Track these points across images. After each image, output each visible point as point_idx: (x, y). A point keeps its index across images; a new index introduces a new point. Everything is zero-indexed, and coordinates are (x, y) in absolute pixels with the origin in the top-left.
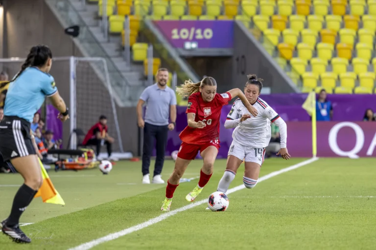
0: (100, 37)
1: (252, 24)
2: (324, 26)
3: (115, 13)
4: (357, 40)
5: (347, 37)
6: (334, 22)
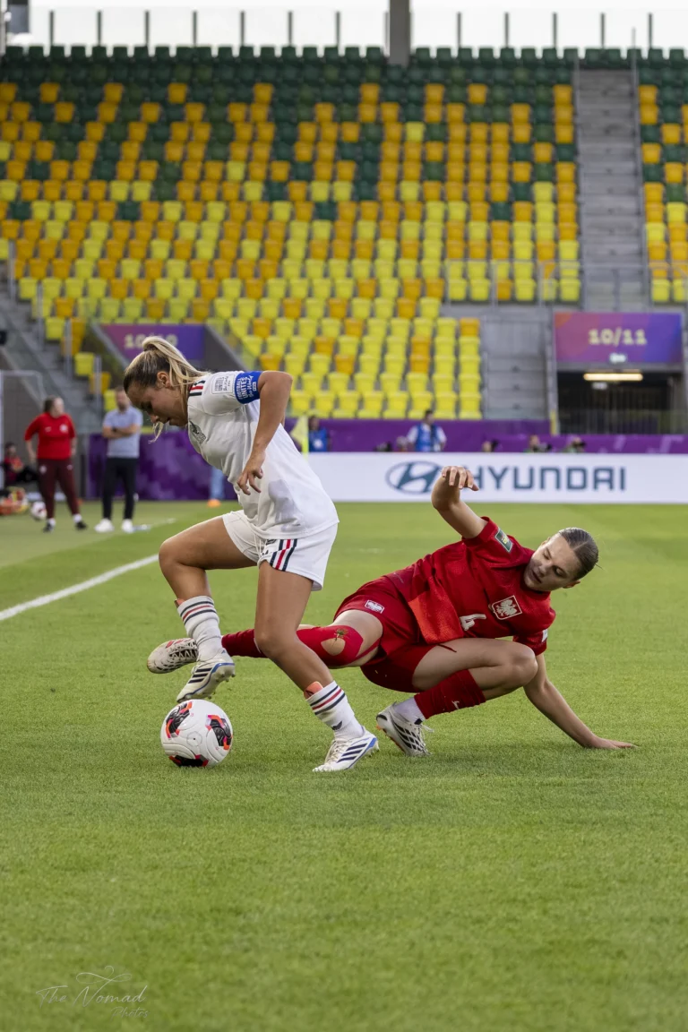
0: (33, 345)
1: (227, 329)
2: (319, 332)
3: (53, 314)
4: (360, 350)
5: (348, 346)
6: (331, 328)
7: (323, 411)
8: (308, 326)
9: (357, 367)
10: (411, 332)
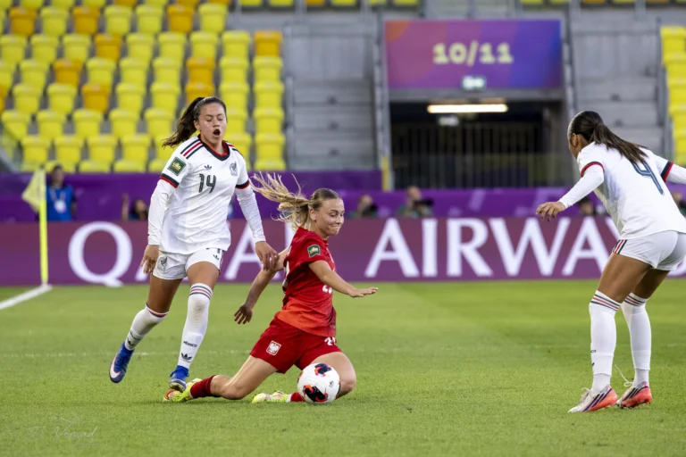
2: (60, 54)
4: (117, 78)
5: (101, 72)
6: (77, 47)
7: (69, 161)
8: (45, 47)
9: (113, 102)
10: (188, 53)
